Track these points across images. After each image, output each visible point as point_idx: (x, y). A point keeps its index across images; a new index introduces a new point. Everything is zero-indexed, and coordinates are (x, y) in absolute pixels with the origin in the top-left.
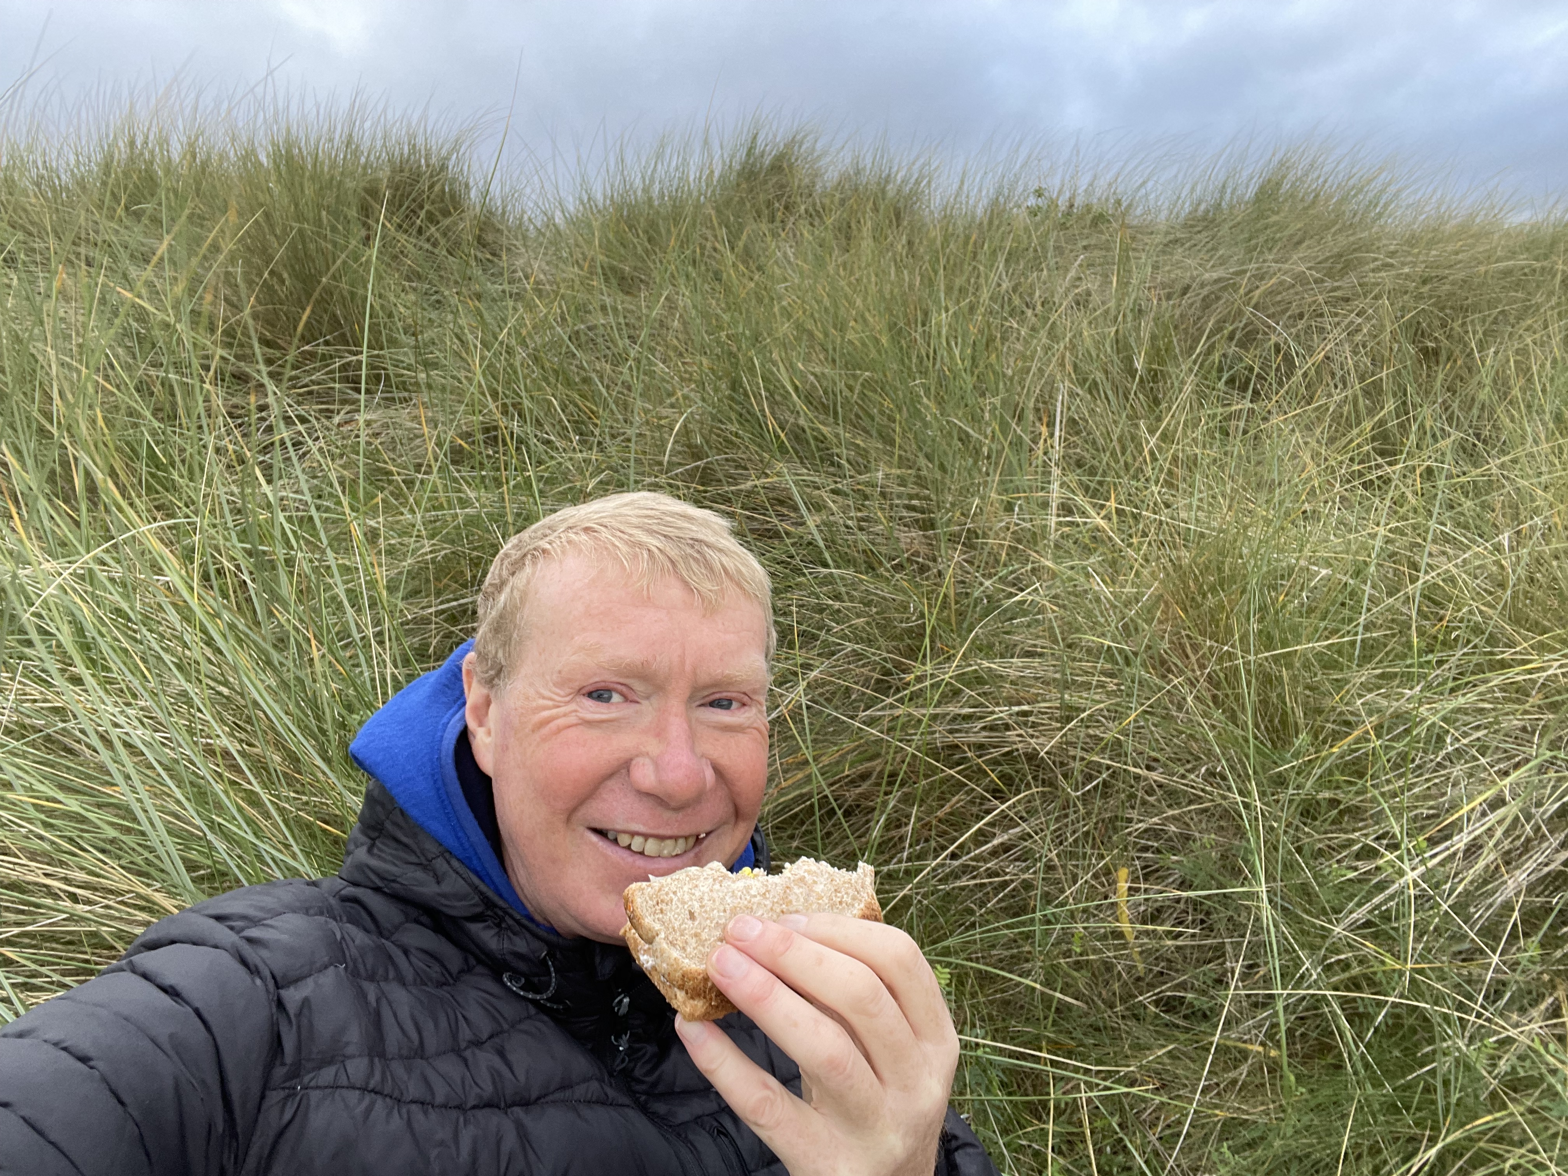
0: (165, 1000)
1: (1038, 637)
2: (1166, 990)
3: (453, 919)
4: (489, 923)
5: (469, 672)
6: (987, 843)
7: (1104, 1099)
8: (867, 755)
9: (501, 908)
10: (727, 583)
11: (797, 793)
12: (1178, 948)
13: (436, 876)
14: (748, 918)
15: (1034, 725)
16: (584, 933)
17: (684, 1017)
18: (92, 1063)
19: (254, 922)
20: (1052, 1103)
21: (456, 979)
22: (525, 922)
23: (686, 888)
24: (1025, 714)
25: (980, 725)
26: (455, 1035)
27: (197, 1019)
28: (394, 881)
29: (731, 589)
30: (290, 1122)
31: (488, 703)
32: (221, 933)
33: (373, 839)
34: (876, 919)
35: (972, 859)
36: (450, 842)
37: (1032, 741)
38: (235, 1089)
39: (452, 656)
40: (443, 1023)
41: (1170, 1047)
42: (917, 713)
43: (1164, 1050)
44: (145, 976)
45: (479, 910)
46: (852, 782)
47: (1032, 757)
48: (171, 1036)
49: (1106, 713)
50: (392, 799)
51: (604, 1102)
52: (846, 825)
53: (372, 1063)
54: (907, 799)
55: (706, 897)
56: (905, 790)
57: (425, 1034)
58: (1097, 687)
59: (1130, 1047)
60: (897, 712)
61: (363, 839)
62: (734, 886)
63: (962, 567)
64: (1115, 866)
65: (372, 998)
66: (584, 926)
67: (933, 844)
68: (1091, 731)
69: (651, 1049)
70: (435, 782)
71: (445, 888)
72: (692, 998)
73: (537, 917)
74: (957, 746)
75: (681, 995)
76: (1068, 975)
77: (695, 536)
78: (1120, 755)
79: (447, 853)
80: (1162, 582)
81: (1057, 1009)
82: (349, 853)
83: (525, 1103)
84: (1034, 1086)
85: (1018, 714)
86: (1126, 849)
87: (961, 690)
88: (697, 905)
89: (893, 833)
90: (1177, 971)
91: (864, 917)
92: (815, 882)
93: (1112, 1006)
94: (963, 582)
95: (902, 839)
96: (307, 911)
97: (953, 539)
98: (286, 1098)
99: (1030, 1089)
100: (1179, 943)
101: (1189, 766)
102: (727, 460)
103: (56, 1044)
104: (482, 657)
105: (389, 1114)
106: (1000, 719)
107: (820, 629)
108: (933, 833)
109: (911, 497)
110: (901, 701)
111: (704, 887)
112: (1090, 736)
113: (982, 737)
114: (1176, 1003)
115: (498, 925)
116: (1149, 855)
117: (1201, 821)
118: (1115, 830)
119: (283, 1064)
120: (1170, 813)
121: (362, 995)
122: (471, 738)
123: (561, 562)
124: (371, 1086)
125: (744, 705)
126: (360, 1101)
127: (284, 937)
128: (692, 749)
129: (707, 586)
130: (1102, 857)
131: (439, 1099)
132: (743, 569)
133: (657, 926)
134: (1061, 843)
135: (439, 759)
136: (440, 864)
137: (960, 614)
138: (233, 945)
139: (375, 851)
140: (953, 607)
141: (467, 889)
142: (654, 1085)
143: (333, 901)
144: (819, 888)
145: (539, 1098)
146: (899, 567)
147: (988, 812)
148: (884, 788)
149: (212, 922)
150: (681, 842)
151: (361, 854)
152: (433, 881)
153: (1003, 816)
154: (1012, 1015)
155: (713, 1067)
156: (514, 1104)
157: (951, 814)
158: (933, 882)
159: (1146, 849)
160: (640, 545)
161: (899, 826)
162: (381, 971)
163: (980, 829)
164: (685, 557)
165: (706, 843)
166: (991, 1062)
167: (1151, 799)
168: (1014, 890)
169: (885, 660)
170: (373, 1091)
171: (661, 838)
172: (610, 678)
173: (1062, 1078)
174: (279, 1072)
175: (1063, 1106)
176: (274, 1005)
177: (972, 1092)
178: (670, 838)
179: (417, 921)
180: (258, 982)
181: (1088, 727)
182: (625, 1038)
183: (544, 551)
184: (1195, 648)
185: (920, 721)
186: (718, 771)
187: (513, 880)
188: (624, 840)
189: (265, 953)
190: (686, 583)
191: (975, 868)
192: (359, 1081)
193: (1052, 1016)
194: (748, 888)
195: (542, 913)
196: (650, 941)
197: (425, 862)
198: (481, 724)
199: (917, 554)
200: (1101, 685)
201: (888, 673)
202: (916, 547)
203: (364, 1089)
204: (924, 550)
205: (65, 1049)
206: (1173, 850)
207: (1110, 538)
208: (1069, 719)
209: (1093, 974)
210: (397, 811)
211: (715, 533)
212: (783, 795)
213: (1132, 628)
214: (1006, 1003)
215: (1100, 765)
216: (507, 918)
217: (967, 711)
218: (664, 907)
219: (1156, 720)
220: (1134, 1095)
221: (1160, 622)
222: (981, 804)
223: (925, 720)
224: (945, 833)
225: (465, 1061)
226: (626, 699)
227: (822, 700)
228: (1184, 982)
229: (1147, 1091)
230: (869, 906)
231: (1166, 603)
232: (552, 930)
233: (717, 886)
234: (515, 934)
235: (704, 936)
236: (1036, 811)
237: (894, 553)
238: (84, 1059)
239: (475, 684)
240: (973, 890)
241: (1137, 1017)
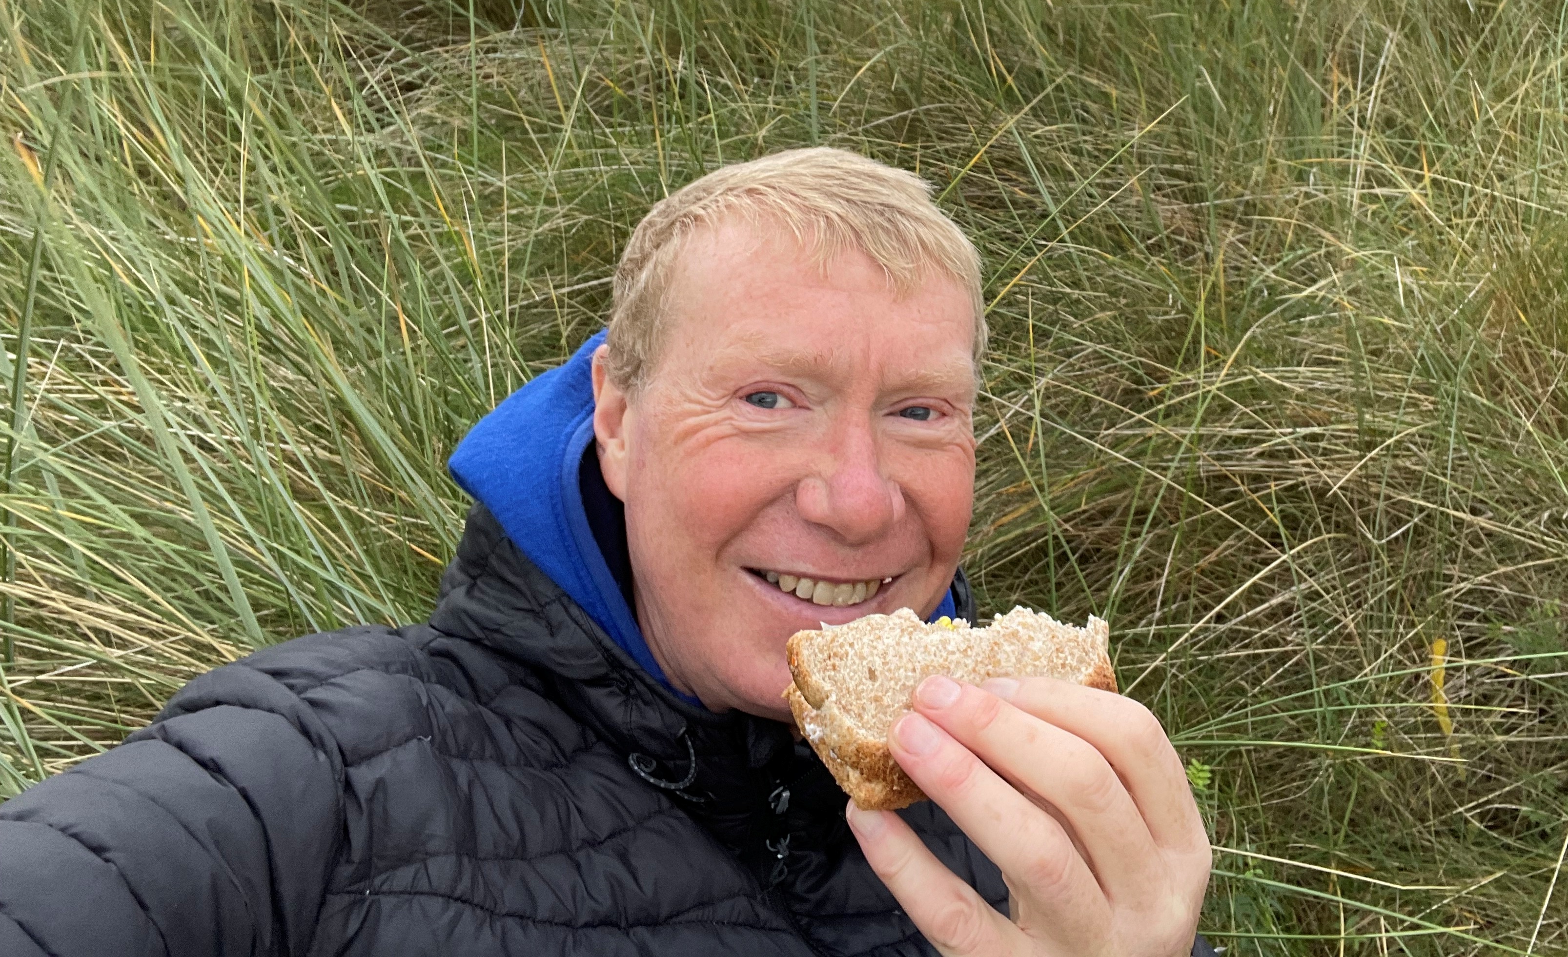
0: (205, 778)
1: (1334, 340)
2: (1496, 803)
3: (569, 682)
4: (614, 688)
5: (600, 369)
6: (1263, 602)
7: (1408, 940)
8: (1110, 485)
9: (631, 671)
10: (925, 259)
11: (1019, 531)
12: (1511, 746)
13: (549, 625)
14: (943, 679)
15: (1326, 452)
16: (735, 703)
17: (859, 805)
18: (108, 855)
19: (321, 680)
20: (1342, 943)
21: (570, 760)
22: (660, 689)
23: (865, 640)
24: (1314, 437)
25: (1256, 450)
26: (565, 829)
27: (244, 803)
28: (497, 631)
29: (931, 269)
30: (357, 933)
31: (622, 408)
32: (277, 692)
33: (474, 578)
34: (1108, 688)
35: (1243, 623)
36: (570, 583)
37: (1322, 473)
38: (288, 890)
39: (581, 350)
40: (551, 813)
41: (1498, 875)
42: (1174, 433)
43: (1491, 878)
44: (181, 747)
45: (602, 671)
46: (1090, 519)
47: (1320, 493)
48: (210, 823)
49: (1418, 439)
50: (499, 528)
51: (754, 925)
52: (1081, 575)
53: (460, 864)
54: (1161, 544)
55: (891, 652)
56: (1158, 531)
57: (527, 828)
58: (1407, 405)
59: (1445, 872)
60: (1149, 432)
61: (460, 577)
62: (927, 639)
63: (1237, 249)
64: (1429, 637)
65: (463, 781)
66: (734, 693)
67: (1193, 601)
68: (1400, 462)
69: (816, 858)
70: (554, 507)
71: (562, 641)
72: (869, 780)
73: (677, 684)
74: (1226, 477)
75: (854, 776)
76: (1365, 776)
77: (884, 200)
78: (1435, 493)
79: (565, 597)
80: (1496, 274)
81: (1351, 820)
82: (443, 595)
83: (653, 923)
84: (1319, 920)
85: (1305, 438)
86: (1443, 615)
87: (1232, 406)
88: (878, 661)
89: (1142, 586)
90: (1509, 775)
91: (1094, 685)
92: (1031, 639)
93: (1422, 820)
94: (1237, 269)
95: (1153, 594)
96: (386, 667)
97: (1227, 214)
98: (353, 904)
99: (1315, 925)
100: (1512, 738)
101: (1527, 510)
102: (942, 110)
103: (63, 830)
104: (618, 351)
105: (479, 928)
106: (1284, 443)
107: (1053, 324)
108: (1193, 587)
109: (1173, 160)
110: (1154, 417)
111: (889, 639)
112: (1397, 468)
113: (1258, 467)
114: (1507, 817)
115: (626, 692)
116: (1473, 623)
117: (1541, 581)
118: (1430, 589)
119: (349, 861)
120: (1502, 569)
121: (453, 777)
122: (600, 452)
123: (717, 231)
124: (458, 893)
125: (944, 415)
126: (445, 909)
127: (357, 701)
128: (877, 470)
129: (900, 264)
130: (1413, 625)
131: (543, 913)
132: (945, 243)
133: (827, 686)
134: (1359, 605)
135: (560, 478)
136: (556, 612)
137: (1234, 309)
138: (292, 707)
139: (476, 593)
140: (1223, 298)
141: (589, 644)
142: (820, 904)
143: (420, 655)
144: (1036, 646)
145: (670, 917)
146: (1158, 248)
147: (1266, 563)
148: (1128, 528)
149: (268, 678)
150: (860, 587)
151: (458, 596)
152: (546, 631)
153: (1285, 568)
154: (1292, 827)
155: (893, 869)
156: (638, 923)
157: (1217, 563)
158: (1192, 652)
159: (1469, 616)
160: (816, 210)
161: (1149, 578)
162: (475, 747)
163: (1254, 584)
164: (873, 227)
165: (892, 589)
166: (1263, 887)
167: (1478, 552)
168: (1297, 664)
169: (1134, 364)
170: (457, 900)
171: (835, 582)
172: (775, 377)
173: (1357, 911)
174: (345, 871)
175: (1356, 947)
176: (340, 787)
177: (1238, 926)
178: (846, 581)
179: (524, 684)
180: (322, 757)
181: (1396, 456)
182: (785, 843)
183: (697, 218)
184: (1536, 358)
185: (1178, 444)
186: (910, 498)
187: (648, 633)
188: (787, 583)
189: (332, 721)
190: (872, 259)
191: (1248, 635)
192: (444, 888)
193: (1344, 828)
194: (944, 642)
195: (682, 676)
196: (817, 705)
197: (537, 609)
198: (613, 435)
199: (1179, 231)
200: (1414, 403)
201: (1139, 381)
202: (1178, 222)
203: (449, 897)
204: (1189, 226)
205: (75, 836)
206: (1504, 617)
207: (1428, 218)
208: (1370, 446)
209: (1400, 777)
210: (505, 543)
211: (911, 197)
212: (1000, 534)
213: (1453, 332)
214: (1287, 811)
215: (1411, 506)
216: (637, 683)
217: (1239, 432)
218: (837, 662)
219: (1484, 450)
220: (1450, 936)
221: (1491, 325)
222: (1255, 552)
223: (1186, 442)
224: (1210, 588)
225: (578, 866)
226: (794, 404)
227: (1053, 414)
228: (1518, 790)
229: (1466, 932)
230: (1099, 672)
231: (1499, 302)
232: (696, 701)
233: (906, 639)
234: (646, 703)
235: (886, 700)
236: (1328, 563)
237: (1150, 230)
238: (98, 850)
239: (606, 385)
240: (1244, 663)
241: (1454, 833)
